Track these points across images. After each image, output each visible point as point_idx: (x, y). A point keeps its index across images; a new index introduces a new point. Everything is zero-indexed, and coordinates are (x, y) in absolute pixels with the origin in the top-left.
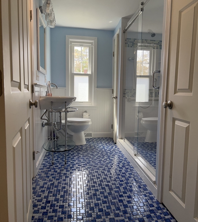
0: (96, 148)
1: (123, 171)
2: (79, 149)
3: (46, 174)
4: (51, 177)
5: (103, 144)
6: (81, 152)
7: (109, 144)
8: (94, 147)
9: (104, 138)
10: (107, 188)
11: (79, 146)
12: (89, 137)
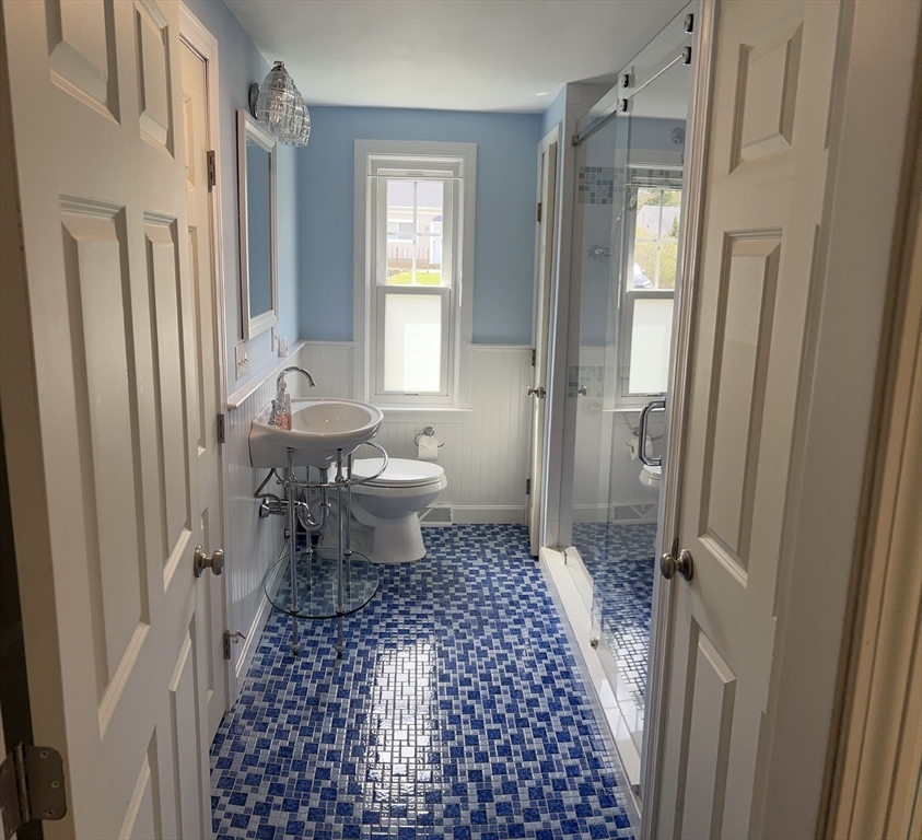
0: (457, 582)
1: (543, 708)
2: (397, 581)
3: (270, 698)
4: (283, 719)
5: (490, 560)
6: (402, 601)
7: (510, 561)
8: (451, 577)
9: (497, 530)
10: (472, 787)
11: (398, 567)
12: (441, 524)
